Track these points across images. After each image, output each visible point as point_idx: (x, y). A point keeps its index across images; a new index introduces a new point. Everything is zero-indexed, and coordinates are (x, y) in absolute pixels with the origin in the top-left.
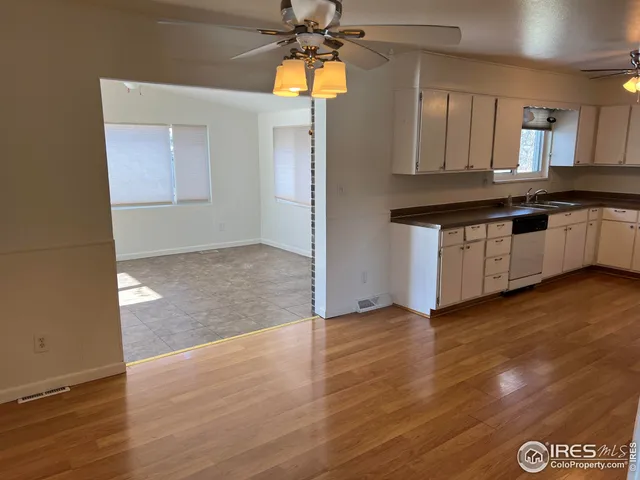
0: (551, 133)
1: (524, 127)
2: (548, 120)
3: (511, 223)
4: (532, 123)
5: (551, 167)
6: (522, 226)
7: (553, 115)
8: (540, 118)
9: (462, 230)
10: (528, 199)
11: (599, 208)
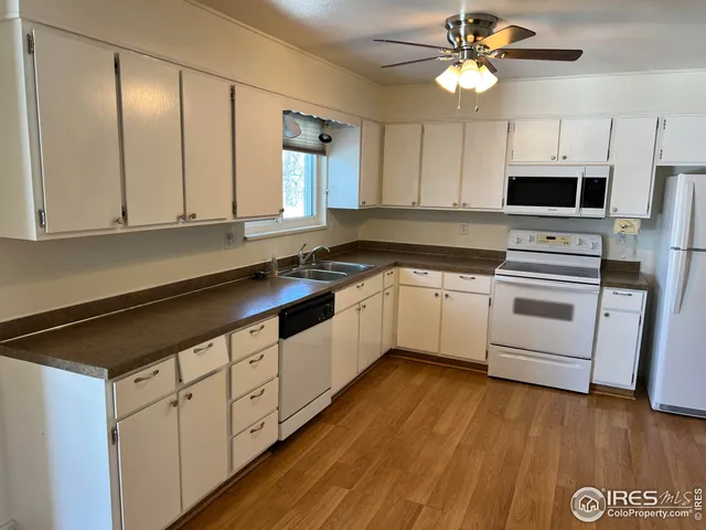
0: (324, 158)
1: (287, 146)
2: (321, 137)
3: (276, 320)
4: (298, 141)
5: (328, 209)
6: (295, 319)
7: (328, 132)
8: (309, 135)
9: (171, 361)
10: (302, 260)
11: (394, 270)
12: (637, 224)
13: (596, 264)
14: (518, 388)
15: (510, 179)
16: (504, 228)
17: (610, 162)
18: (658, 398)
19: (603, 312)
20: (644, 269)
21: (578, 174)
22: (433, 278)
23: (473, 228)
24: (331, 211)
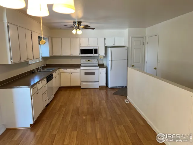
0: (40, 46)
3: (46, 79)
9: (36, 86)
10: (40, 69)
11: (59, 69)
12: (103, 57)
13: (97, 65)
14: (87, 89)
15: (81, 49)
16: (80, 59)
17: (98, 46)
18: (110, 86)
19: (100, 73)
20: (105, 65)
21: (93, 48)
22: (68, 70)
23: (73, 59)
24: (42, 57)
